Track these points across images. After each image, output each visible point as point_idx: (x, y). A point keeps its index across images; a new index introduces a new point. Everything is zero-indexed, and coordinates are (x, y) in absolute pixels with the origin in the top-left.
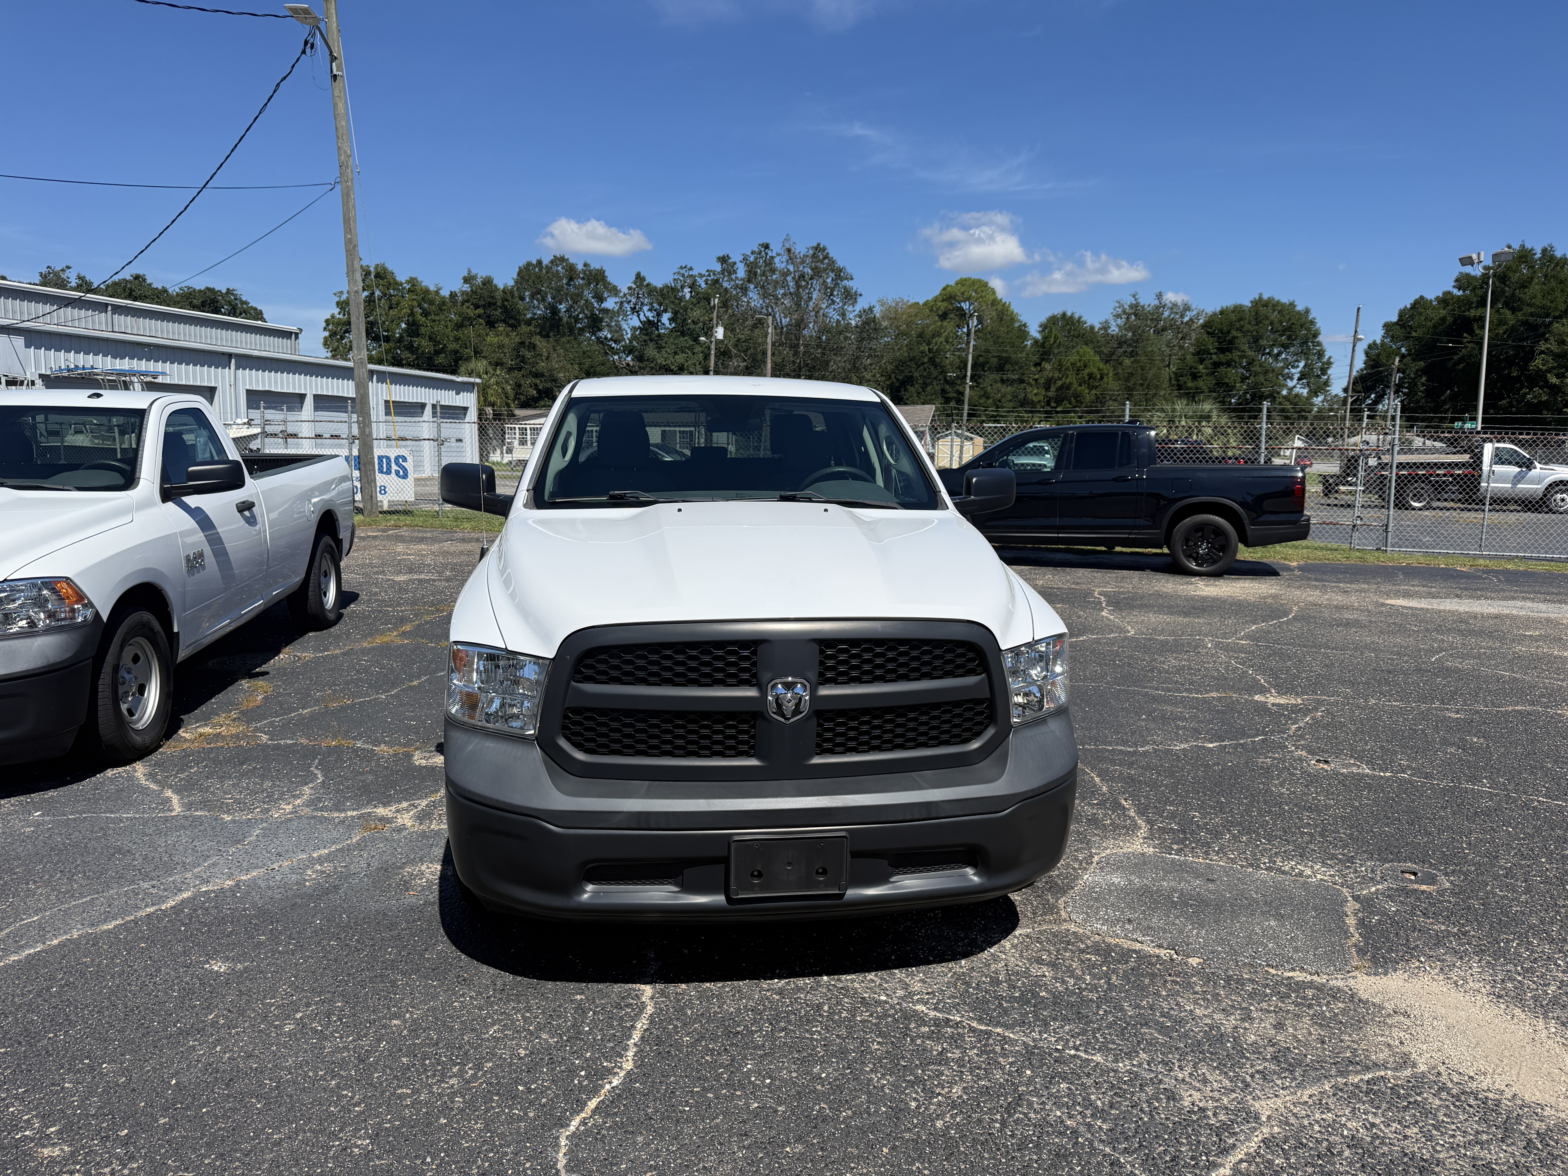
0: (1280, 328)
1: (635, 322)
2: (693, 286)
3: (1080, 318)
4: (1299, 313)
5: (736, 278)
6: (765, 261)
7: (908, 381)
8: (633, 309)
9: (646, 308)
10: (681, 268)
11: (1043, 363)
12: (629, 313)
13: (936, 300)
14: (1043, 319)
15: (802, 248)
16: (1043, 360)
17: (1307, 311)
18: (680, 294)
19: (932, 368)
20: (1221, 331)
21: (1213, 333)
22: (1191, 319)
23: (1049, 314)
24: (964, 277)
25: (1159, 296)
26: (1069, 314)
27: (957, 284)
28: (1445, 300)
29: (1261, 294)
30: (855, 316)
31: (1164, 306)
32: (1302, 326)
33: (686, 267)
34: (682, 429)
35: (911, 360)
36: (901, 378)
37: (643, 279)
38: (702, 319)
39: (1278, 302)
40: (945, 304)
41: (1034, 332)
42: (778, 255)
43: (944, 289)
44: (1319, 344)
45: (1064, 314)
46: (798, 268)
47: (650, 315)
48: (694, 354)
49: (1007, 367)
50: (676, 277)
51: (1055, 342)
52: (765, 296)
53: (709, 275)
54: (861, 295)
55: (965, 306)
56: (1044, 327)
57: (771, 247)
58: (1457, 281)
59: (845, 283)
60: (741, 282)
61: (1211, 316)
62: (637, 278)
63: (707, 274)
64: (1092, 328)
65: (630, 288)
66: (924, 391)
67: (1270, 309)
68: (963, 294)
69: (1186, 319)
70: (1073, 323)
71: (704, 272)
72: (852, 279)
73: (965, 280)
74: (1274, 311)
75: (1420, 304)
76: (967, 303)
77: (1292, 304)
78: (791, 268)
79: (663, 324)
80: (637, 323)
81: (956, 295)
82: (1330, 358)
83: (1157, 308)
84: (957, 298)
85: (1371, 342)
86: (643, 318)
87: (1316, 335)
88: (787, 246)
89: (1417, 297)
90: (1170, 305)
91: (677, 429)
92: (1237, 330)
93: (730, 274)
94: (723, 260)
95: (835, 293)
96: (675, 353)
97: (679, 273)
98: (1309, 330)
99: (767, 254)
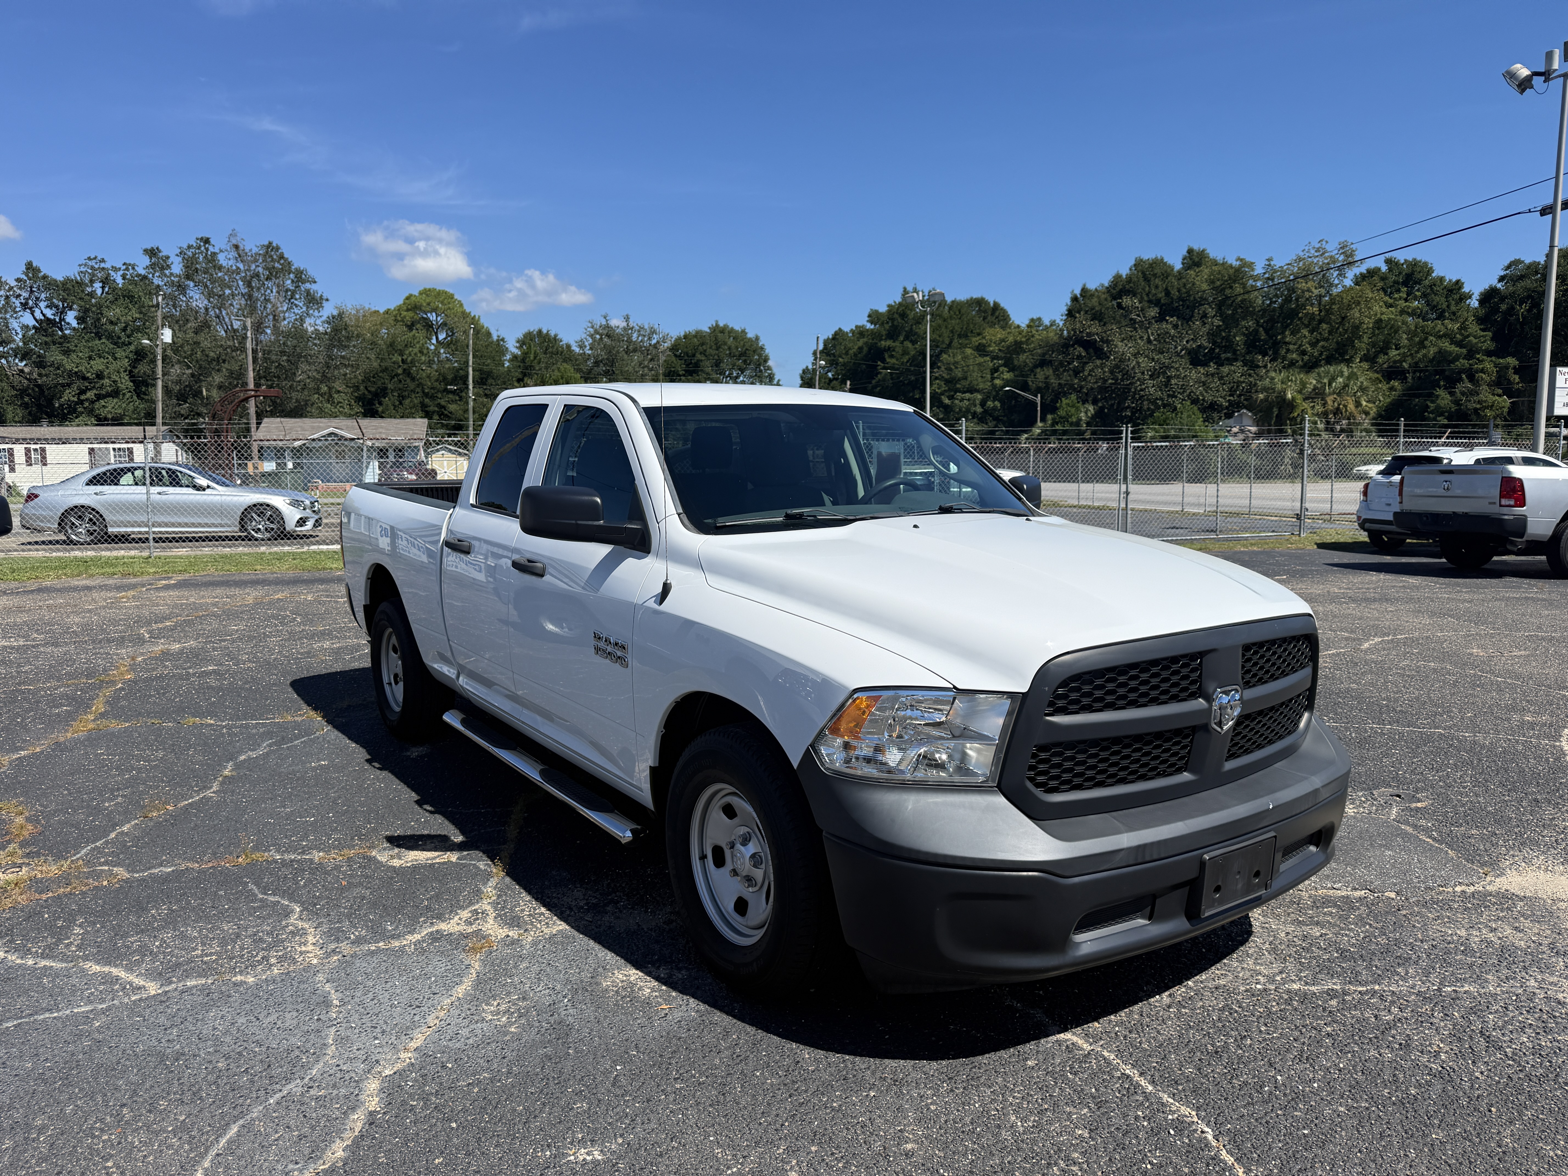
0: (737, 353)
1: (28, 319)
2: (105, 281)
3: (556, 336)
4: (750, 339)
5: (171, 274)
6: (206, 257)
7: (382, 392)
8: (25, 306)
9: (42, 305)
10: (89, 259)
11: (526, 379)
12: (18, 309)
13: (399, 309)
14: (520, 335)
15: (252, 245)
16: (525, 375)
17: (757, 338)
18: (89, 289)
19: (408, 380)
20: (687, 354)
21: (680, 356)
22: (658, 342)
23: (525, 330)
24: (428, 287)
25: (627, 319)
26: (545, 331)
27: (421, 293)
28: (860, 332)
29: (717, 321)
30: (323, 322)
31: (632, 329)
32: (754, 351)
33: (95, 258)
34: (117, 446)
35: (383, 371)
36: (373, 389)
37: (36, 270)
38: (123, 319)
39: (732, 328)
40: (411, 314)
41: (512, 347)
42: (221, 251)
43: (407, 298)
44: (769, 368)
45: (540, 331)
46: (250, 267)
47: (49, 313)
48: (116, 359)
49: (490, 381)
50: (82, 269)
51: (535, 358)
52: (210, 295)
53: (127, 269)
54: (327, 300)
55: (432, 317)
56: (522, 343)
57: (212, 241)
58: (869, 316)
59: (308, 285)
60: (176, 279)
61: (676, 340)
62: (27, 269)
63: (124, 267)
64: (568, 346)
65: (18, 280)
66: (401, 403)
67: (726, 334)
68: (429, 304)
69: (654, 342)
70: (549, 340)
71: (119, 265)
72: (315, 282)
73: (429, 290)
74: (730, 337)
75: (838, 336)
76: (434, 314)
77: (743, 331)
78: (241, 266)
79: (68, 324)
80: (31, 322)
81: (421, 306)
82: (779, 381)
83: (625, 329)
84: (423, 308)
85: (804, 367)
86: (38, 315)
87: (766, 360)
88: (234, 242)
89: (837, 329)
90: (637, 328)
91: (111, 446)
92: (701, 353)
93: (162, 269)
94: (152, 253)
95: (297, 296)
96: (90, 358)
97: (85, 265)
98: (760, 355)
99: (207, 249)
